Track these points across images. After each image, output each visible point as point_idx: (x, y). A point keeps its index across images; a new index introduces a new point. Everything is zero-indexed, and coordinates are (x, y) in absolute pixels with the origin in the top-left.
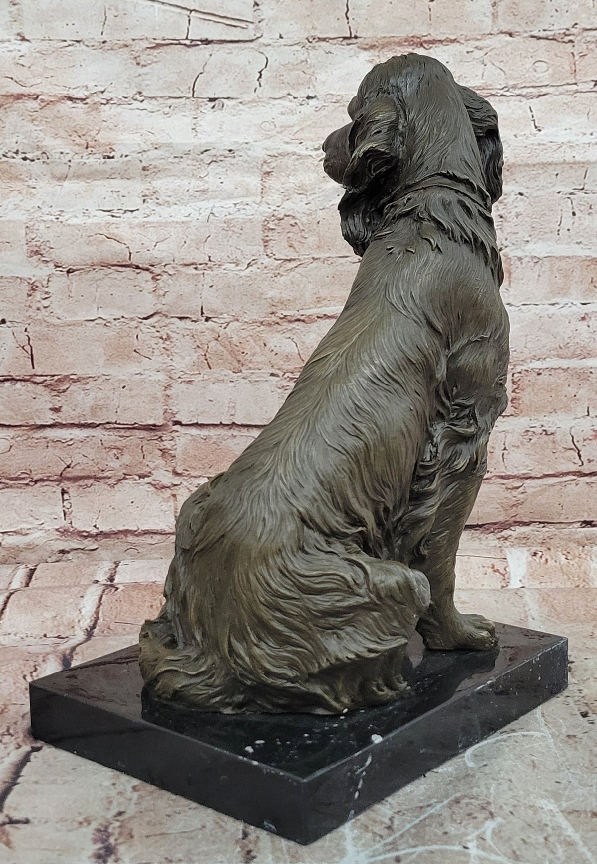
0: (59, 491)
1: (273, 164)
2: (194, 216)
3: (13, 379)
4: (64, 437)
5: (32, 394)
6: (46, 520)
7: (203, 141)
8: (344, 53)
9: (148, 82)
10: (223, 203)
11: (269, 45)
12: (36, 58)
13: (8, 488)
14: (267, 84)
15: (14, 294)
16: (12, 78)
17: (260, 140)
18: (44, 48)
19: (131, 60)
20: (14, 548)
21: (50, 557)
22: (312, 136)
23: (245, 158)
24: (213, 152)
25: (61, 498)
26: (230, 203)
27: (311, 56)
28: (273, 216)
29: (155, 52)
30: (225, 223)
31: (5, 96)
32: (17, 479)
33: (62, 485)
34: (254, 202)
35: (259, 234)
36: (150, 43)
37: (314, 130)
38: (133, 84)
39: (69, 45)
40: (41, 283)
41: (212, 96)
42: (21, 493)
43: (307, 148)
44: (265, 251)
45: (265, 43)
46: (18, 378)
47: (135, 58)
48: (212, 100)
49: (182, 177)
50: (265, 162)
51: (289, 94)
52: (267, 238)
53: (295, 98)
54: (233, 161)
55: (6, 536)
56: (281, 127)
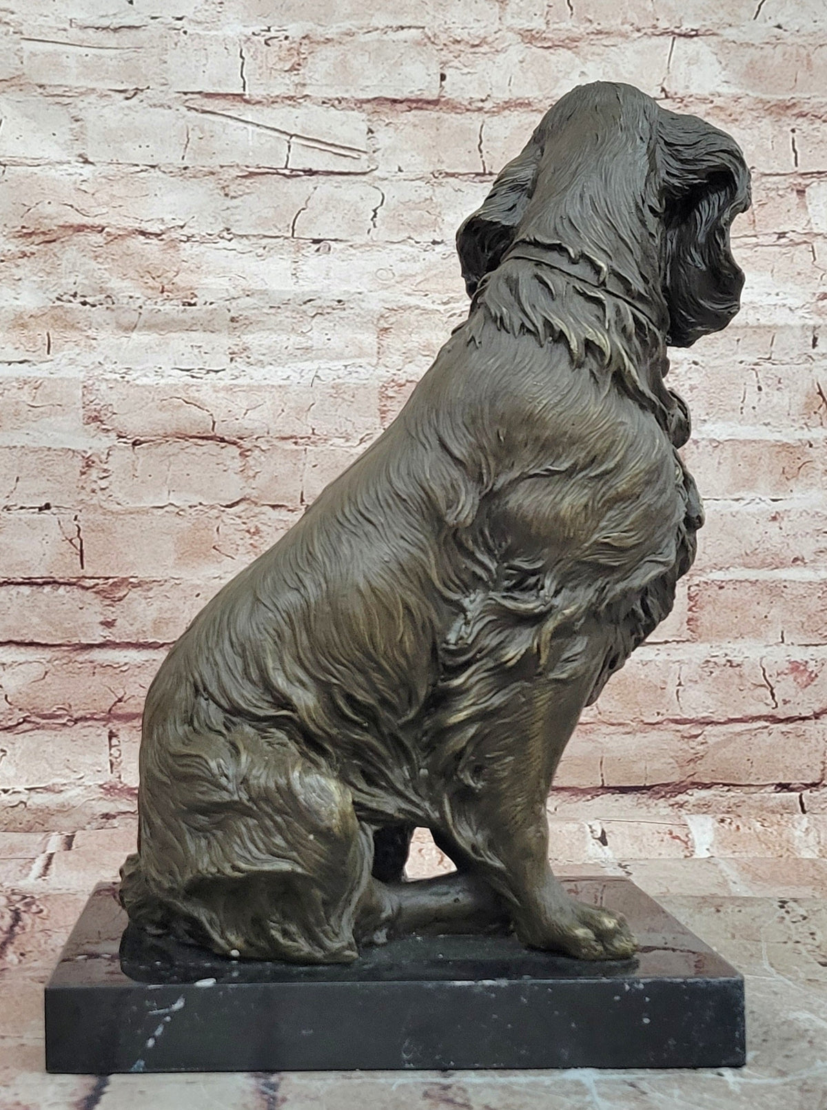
0: (106, 734)
1: (392, 320)
2: (295, 377)
3: (54, 583)
4: (117, 660)
5: (78, 603)
6: (87, 772)
7: (306, 289)
8: (476, 192)
9: (238, 217)
10: (330, 365)
11: (386, 179)
12: (101, 184)
13: (38, 729)
14: (383, 224)
15: (63, 471)
16: (72, 206)
17: (375, 291)
18: (112, 173)
19: (219, 191)
20: (42, 811)
21: (89, 823)
22: (440, 287)
23: (358, 311)
24: (318, 303)
25: (107, 743)
26: (339, 364)
27: (436, 193)
28: (393, 381)
29: (248, 182)
30: (333, 388)
31: (62, 226)
32: (52, 716)
33: (110, 725)
34: (369, 364)
35: (375, 403)
36: (242, 171)
37: (440, 280)
38: (220, 219)
39: (142, 171)
40: (99, 457)
41: (316, 237)
42: (56, 736)
43: (433, 302)
44: (382, 424)
45: (381, 176)
46: (61, 580)
47: (223, 188)
48: (316, 241)
49: (279, 332)
50: (382, 316)
51: (410, 238)
52: (385, 408)
53: (417, 243)
54: (343, 314)
55: (33, 793)
56: (401, 276)
